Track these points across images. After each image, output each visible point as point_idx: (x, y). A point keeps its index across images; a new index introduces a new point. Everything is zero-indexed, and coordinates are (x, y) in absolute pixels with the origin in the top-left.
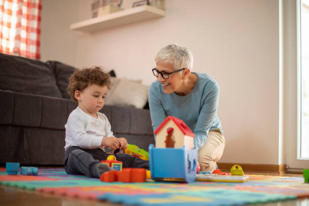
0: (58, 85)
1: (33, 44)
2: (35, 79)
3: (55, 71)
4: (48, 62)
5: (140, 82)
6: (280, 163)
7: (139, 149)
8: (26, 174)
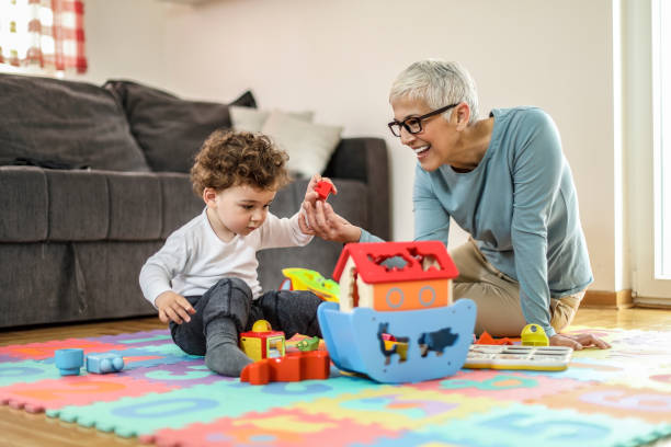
0: (135, 134)
1: (69, 37)
2: (84, 126)
3: (124, 102)
4: (109, 82)
5: (308, 117)
6: (619, 287)
7: (323, 280)
8: (98, 371)
